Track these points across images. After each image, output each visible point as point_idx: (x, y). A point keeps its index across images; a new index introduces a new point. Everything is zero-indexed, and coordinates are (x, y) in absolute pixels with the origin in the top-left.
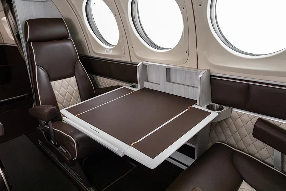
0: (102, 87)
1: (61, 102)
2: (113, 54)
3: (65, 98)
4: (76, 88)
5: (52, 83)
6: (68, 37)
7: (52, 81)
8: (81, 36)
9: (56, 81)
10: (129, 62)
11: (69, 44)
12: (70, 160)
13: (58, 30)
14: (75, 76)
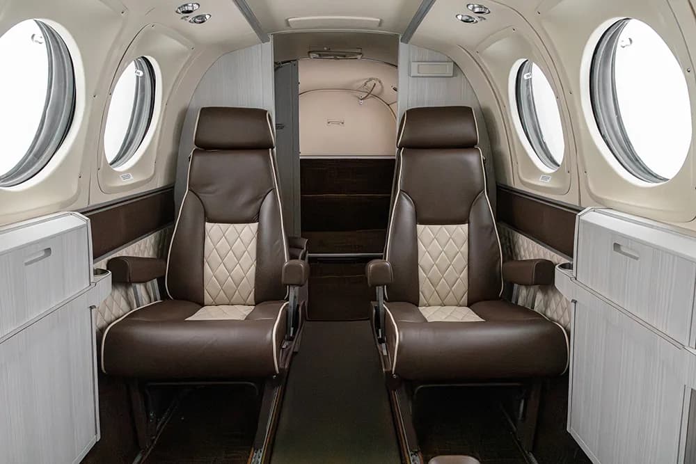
0: (524, 259)
1: (427, 267)
2: (550, 185)
3: (437, 262)
4: (465, 248)
5: (420, 227)
6: (476, 144)
7: (420, 224)
8: (504, 146)
9: (427, 226)
10: (576, 206)
11: (474, 159)
12: (386, 372)
13: (459, 129)
14: (469, 223)
